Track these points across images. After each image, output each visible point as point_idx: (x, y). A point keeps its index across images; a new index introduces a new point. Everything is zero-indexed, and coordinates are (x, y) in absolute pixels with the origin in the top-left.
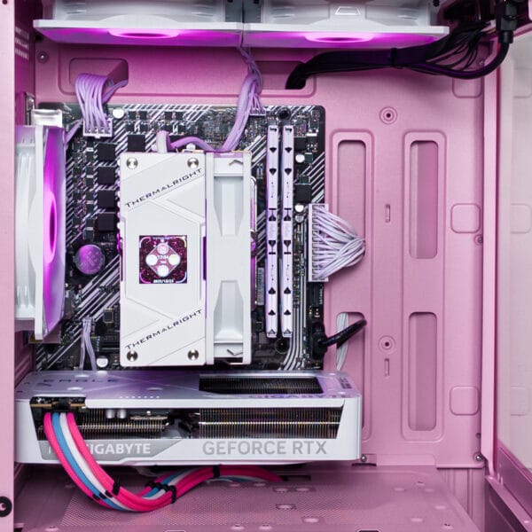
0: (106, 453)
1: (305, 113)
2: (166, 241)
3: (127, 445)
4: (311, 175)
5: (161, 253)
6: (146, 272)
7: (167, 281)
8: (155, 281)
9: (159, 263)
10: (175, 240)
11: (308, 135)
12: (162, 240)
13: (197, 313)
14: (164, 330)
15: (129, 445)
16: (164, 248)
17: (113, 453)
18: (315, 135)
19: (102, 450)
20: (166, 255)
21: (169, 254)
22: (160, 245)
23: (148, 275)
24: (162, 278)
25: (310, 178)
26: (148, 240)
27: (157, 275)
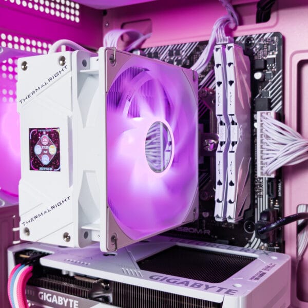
0: (53, 302)
1: (266, 40)
2: (47, 133)
3: (64, 298)
4: (271, 90)
5: (44, 143)
6: (34, 160)
7: (48, 169)
8: (41, 168)
9: (42, 153)
10: (52, 133)
11: (269, 57)
12: (44, 133)
13: (67, 199)
14: (45, 212)
15: (66, 299)
16: (45, 139)
17: (57, 303)
18: (274, 56)
19: (51, 298)
20: (47, 145)
21: (49, 145)
22: (43, 136)
23: (36, 164)
24: (45, 166)
25: (270, 92)
26: (35, 132)
27: (41, 163)
